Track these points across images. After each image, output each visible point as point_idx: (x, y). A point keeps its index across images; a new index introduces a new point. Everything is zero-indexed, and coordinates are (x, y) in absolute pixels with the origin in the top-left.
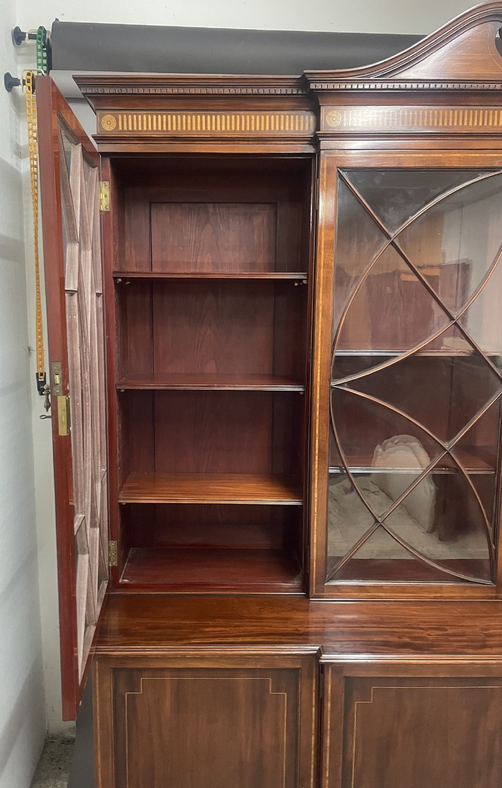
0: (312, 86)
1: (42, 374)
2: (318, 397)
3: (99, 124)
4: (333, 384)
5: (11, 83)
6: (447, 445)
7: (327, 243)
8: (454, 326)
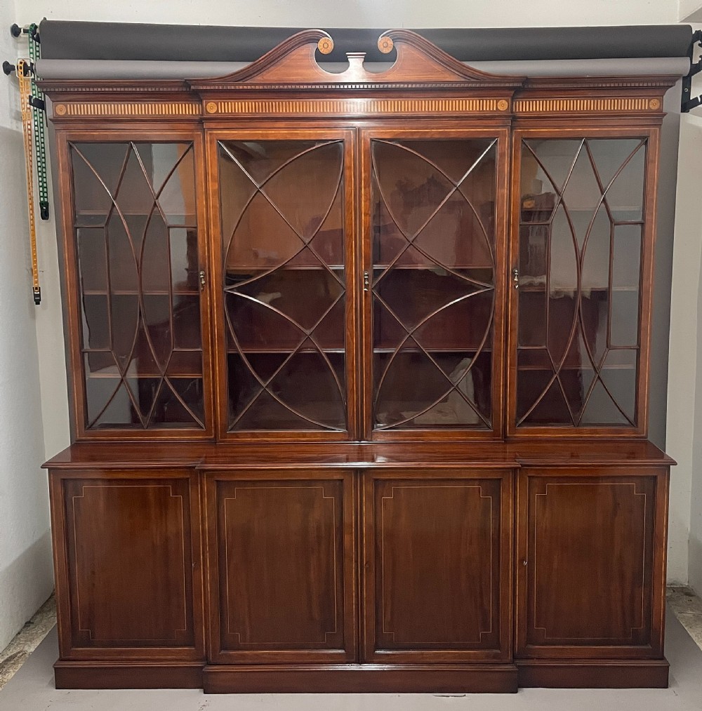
0: (192, 87)
1: (36, 288)
2: (215, 298)
3: (54, 111)
4: (225, 289)
5: (8, 68)
6: (308, 332)
7: (213, 191)
8: (306, 248)
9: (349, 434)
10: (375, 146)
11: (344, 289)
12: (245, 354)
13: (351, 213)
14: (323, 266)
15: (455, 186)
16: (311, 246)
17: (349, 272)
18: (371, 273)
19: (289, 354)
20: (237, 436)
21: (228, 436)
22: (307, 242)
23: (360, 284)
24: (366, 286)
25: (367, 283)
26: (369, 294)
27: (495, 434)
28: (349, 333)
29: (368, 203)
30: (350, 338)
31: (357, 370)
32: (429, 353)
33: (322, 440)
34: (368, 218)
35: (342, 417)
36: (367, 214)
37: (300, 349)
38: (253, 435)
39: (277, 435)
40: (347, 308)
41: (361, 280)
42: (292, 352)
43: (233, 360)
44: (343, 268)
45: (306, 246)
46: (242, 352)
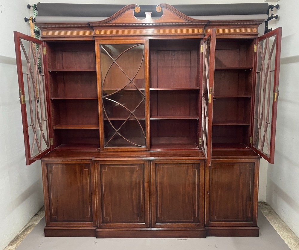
0: (90, 25)
2: (99, 100)
3: (42, 34)
4: (103, 97)
5: (26, 20)
6: (132, 112)
7: (98, 62)
8: (131, 83)
9: (147, 148)
11: (145, 97)
13: (147, 70)
14: (137, 89)
16: (133, 81)
19: (125, 120)
20: (107, 149)
21: (104, 149)
22: (131, 80)
30: (147, 114)
33: (137, 150)
35: (144, 142)
37: (129, 118)
38: (113, 149)
39: (122, 149)
40: (146, 104)
43: (106, 122)
44: (144, 90)
45: (131, 82)
46: (109, 119)
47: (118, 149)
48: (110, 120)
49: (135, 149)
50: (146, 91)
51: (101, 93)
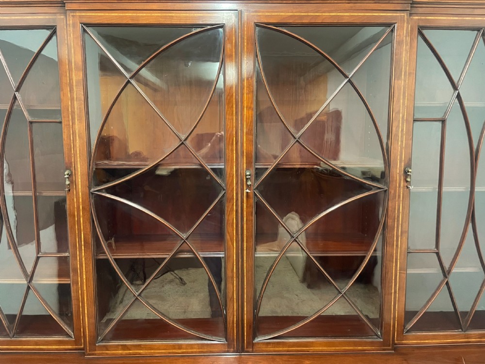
2: (81, 200)
4: (92, 190)
6: (184, 236)
7: (77, 82)
8: (183, 145)
9: (229, 345)
10: (259, 31)
11: (224, 190)
12: (115, 259)
13: (232, 107)
14: (201, 165)
15: (346, 77)
16: (188, 143)
17: (229, 172)
18: (253, 172)
19: (165, 258)
20: (106, 348)
21: (97, 349)
22: (183, 138)
23: (241, 183)
24: (248, 187)
25: (249, 183)
26: (252, 195)
27: (385, 344)
28: (228, 237)
29: (250, 96)
30: (230, 243)
31: (238, 277)
32: (314, 257)
33: (200, 352)
34: (250, 112)
35: (221, 326)
36: (250, 108)
37: (176, 253)
38: (125, 347)
39: (151, 348)
40: (227, 209)
41: (242, 181)
42: (168, 256)
43: (102, 267)
44: (223, 167)
45: (183, 143)
46: (111, 258)
47: (139, 347)
48: (115, 260)
49: (192, 348)
50: (228, 170)
51: (86, 177)
